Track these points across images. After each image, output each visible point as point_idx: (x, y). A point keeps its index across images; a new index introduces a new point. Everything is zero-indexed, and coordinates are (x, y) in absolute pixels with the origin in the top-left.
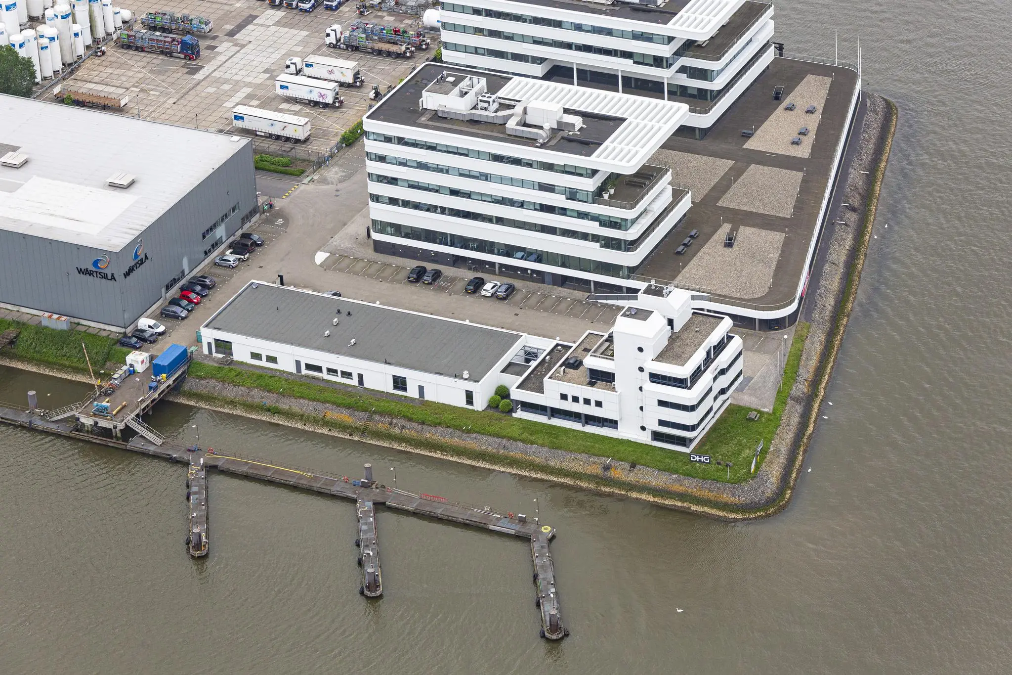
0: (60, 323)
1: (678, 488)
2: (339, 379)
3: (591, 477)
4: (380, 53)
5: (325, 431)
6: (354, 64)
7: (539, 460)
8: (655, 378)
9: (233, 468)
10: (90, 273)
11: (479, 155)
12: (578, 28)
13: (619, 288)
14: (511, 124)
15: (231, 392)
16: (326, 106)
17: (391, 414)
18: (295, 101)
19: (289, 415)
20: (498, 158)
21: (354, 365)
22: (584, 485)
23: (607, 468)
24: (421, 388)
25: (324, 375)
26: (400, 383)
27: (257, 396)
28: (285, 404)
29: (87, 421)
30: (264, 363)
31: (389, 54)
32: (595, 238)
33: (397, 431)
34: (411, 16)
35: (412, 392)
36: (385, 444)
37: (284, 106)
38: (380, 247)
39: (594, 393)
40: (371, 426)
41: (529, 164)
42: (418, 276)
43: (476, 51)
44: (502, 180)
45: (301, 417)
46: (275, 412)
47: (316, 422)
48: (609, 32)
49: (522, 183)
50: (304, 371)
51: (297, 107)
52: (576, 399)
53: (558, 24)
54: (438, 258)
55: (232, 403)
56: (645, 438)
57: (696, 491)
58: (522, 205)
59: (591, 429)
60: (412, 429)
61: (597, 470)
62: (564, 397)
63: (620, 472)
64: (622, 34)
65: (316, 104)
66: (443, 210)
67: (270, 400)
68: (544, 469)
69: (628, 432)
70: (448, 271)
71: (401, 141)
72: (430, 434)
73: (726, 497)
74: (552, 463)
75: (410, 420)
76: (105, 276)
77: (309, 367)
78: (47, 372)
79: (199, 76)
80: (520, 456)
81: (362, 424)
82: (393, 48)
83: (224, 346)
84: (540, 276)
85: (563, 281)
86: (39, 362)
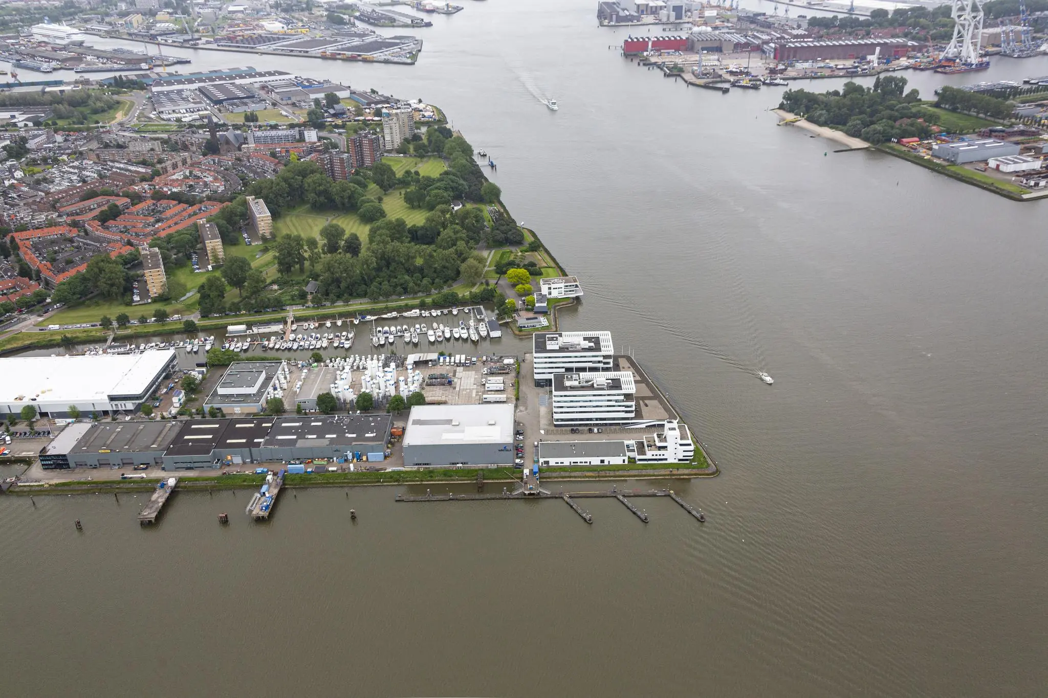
0: (494, 466)
1: (692, 472)
2: (583, 464)
3: (668, 475)
4: (500, 373)
5: (587, 479)
6: (502, 378)
7: (651, 473)
8: (681, 445)
9: (576, 496)
10: (503, 450)
11: (589, 395)
12: (576, 357)
13: (629, 423)
14: (595, 385)
15: (554, 475)
16: (501, 391)
17: (604, 470)
18: (491, 391)
19: (575, 477)
20: (594, 395)
21: (588, 459)
22: (667, 477)
23: (671, 471)
24: (609, 462)
25: (579, 464)
26: (602, 461)
27: (563, 474)
28: (573, 474)
29: (527, 492)
30: (560, 464)
31: (503, 373)
32: (623, 411)
33: (608, 474)
34: (498, 362)
35: (606, 463)
36: (606, 479)
37: (489, 393)
38: (556, 426)
39: (662, 452)
40: (600, 475)
41: (605, 395)
42: (573, 431)
43: (545, 368)
44: (596, 401)
45: (579, 477)
46: (570, 477)
47: (583, 477)
48: (585, 357)
49: (602, 401)
50: (572, 464)
51: (493, 393)
52: (660, 455)
53: (570, 357)
54: (575, 425)
55: (557, 477)
56: (676, 461)
57: (697, 472)
58: (601, 406)
59: (660, 462)
60: (612, 473)
61: (669, 473)
62: (653, 455)
63: (675, 472)
64: (589, 357)
65: (498, 391)
66: (577, 412)
67: (567, 474)
68: (654, 475)
69: (671, 460)
70: (580, 428)
71: (565, 396)
72: (617, 473)
73: (706, 472)
74: (655, 473)
75: (610, 471)
76: (508, 450)
77: (574, 463)
78: (496, 481)
79: (457, 389)
80: (645, 473)
81: (597, 475)
82: (504, 372)
83: (547, 462)
84: (606, 424)
85: (611, 424)
86: (493, 479)
